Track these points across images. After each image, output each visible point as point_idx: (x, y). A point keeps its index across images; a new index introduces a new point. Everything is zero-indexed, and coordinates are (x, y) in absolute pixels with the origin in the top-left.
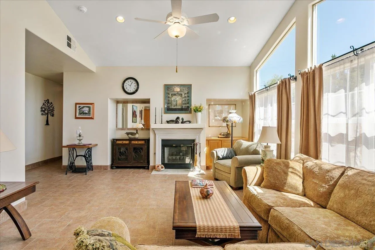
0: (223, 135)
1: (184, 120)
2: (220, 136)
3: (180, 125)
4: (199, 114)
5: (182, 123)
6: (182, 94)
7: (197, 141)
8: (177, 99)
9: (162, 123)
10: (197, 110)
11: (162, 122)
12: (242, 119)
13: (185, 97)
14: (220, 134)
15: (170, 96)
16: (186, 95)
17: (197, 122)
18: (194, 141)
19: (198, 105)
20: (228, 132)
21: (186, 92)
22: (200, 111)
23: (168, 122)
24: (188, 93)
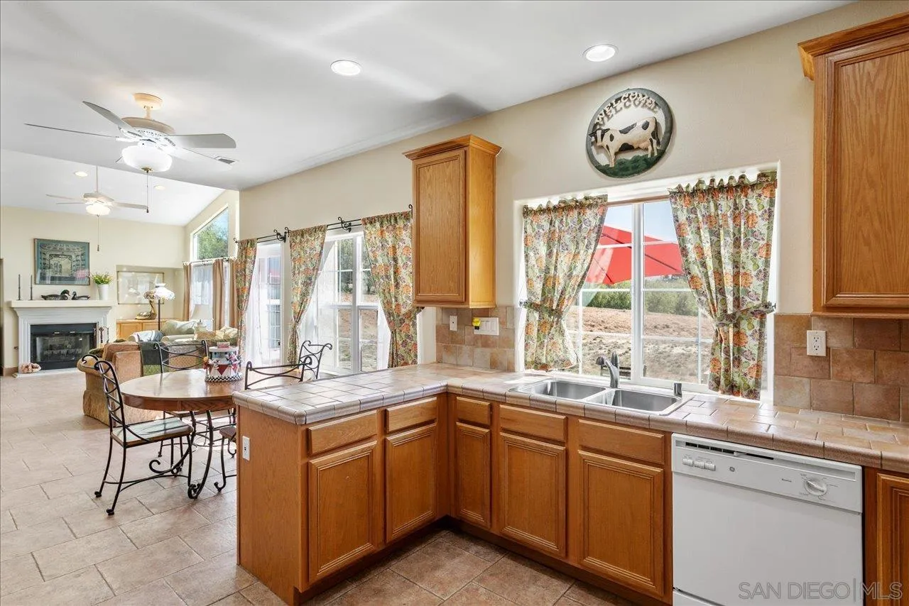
0: (145, 316)
1: (77, 295)
2: (138, 317)
3: (69, 303)
4: (105, 287)
5: (73, 299)
6: (71, 256)
7: (100, 325)
8: (62, 262)
9: (31, 299)
10: (102, 282)
11: (31, 297)
12: (173, 295)
13: (77, 260)
14: (139, 315)
15: (47, 256)
16: (79, 258)
17: (101, 297)
18: (95, 325)
19: (102, 273)
20: (153, 312)
21: (80, 253)
22: (107, 283)
23: (45, 298)
24: (82, 255)
